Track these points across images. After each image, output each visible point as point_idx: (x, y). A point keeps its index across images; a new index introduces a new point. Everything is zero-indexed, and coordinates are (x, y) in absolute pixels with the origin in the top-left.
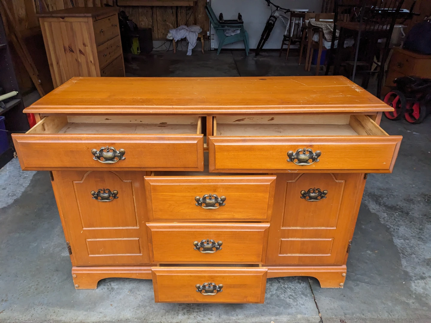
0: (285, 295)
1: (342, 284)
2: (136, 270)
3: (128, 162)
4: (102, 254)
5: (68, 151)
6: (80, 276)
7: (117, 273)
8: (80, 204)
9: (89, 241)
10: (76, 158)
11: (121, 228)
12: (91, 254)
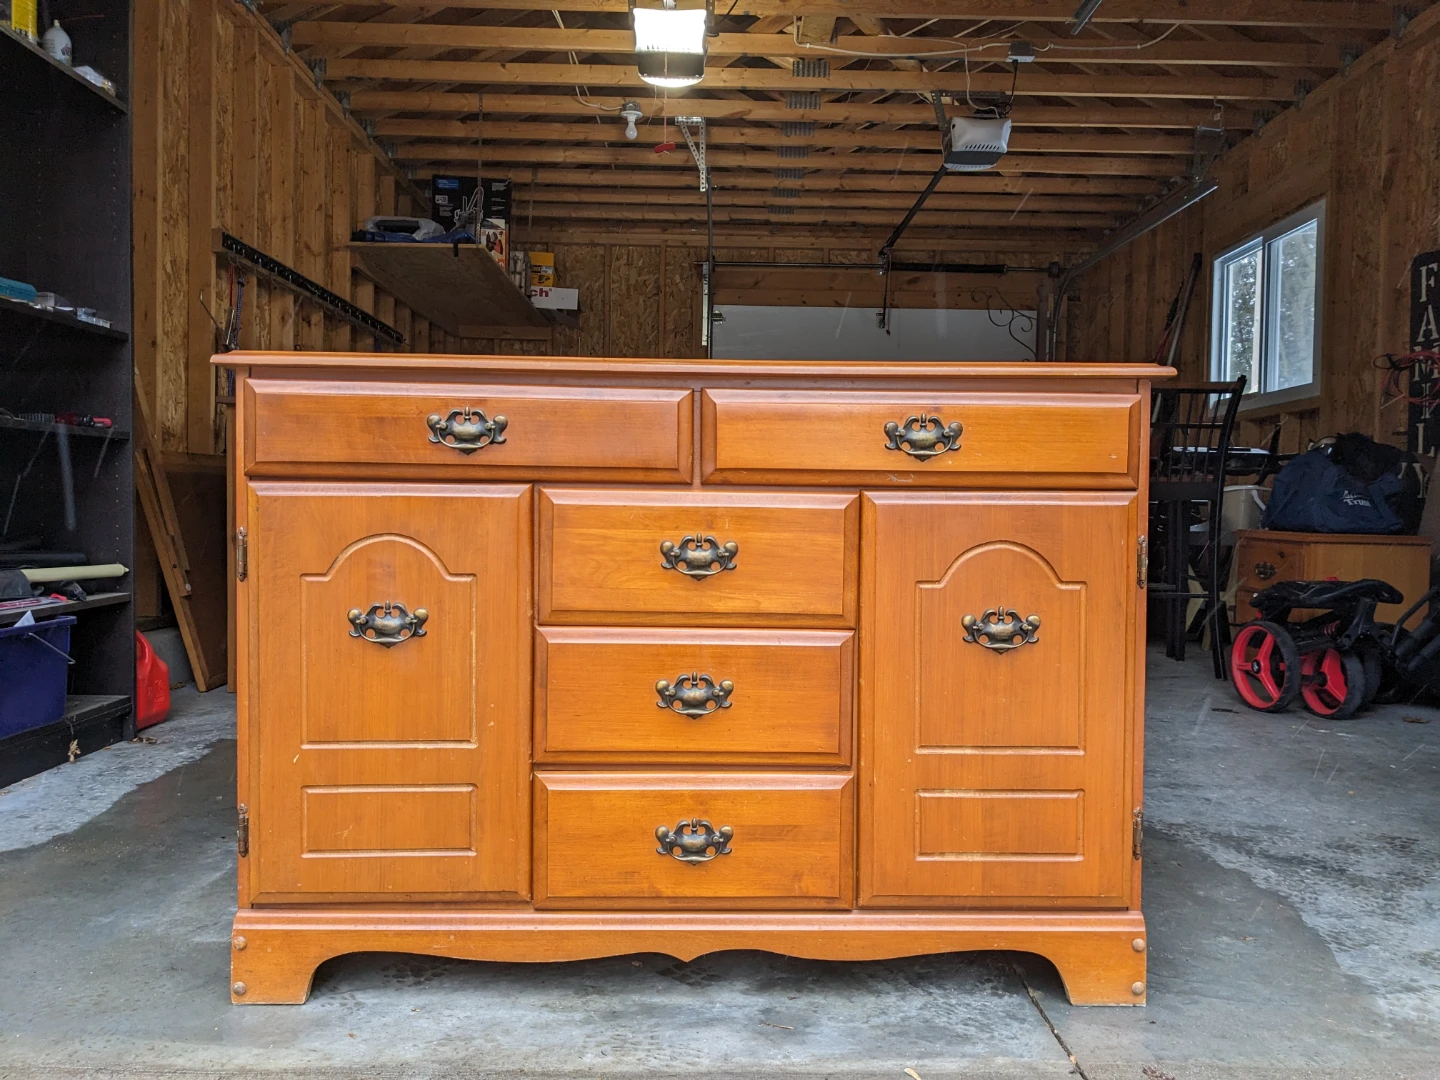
0: (950, 1018)
1: (1139, 985)
2: (450, 921)
3: (514, 451)
4: (347, 850)
5: (371, 418)
6: (258, 942)
7: (385, 933)
8: (307, 656)
9: (312, 794)
10: (386, 438)
11: (421, 746)
12: (311, 851)
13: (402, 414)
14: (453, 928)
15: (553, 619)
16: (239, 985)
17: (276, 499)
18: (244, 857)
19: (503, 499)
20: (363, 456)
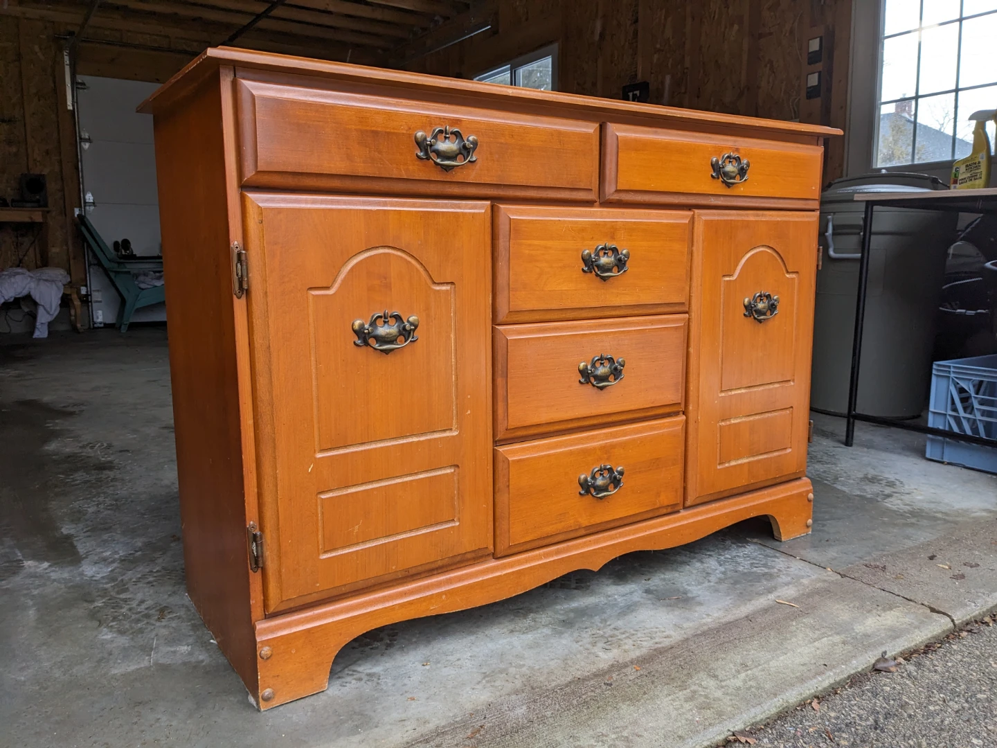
0: (709, 581)
1: (810, 521)
2: (439, 584)
3: (481, 170)
4: (357, 544)
5: (367, 131)
6: (282, 647)
7: (392, 608)
8: (317, 368)
9: (325, 499)
10: (380, 152)
11: (415, 439)
12: (326, 552)
13: (393, 129)
14: (443, 589)
15: (509, 320)
16: (267, 692)
17: (280, 211)
18: (255, 572)
19: (474, 213)
20: (361, 169)
